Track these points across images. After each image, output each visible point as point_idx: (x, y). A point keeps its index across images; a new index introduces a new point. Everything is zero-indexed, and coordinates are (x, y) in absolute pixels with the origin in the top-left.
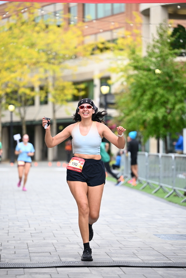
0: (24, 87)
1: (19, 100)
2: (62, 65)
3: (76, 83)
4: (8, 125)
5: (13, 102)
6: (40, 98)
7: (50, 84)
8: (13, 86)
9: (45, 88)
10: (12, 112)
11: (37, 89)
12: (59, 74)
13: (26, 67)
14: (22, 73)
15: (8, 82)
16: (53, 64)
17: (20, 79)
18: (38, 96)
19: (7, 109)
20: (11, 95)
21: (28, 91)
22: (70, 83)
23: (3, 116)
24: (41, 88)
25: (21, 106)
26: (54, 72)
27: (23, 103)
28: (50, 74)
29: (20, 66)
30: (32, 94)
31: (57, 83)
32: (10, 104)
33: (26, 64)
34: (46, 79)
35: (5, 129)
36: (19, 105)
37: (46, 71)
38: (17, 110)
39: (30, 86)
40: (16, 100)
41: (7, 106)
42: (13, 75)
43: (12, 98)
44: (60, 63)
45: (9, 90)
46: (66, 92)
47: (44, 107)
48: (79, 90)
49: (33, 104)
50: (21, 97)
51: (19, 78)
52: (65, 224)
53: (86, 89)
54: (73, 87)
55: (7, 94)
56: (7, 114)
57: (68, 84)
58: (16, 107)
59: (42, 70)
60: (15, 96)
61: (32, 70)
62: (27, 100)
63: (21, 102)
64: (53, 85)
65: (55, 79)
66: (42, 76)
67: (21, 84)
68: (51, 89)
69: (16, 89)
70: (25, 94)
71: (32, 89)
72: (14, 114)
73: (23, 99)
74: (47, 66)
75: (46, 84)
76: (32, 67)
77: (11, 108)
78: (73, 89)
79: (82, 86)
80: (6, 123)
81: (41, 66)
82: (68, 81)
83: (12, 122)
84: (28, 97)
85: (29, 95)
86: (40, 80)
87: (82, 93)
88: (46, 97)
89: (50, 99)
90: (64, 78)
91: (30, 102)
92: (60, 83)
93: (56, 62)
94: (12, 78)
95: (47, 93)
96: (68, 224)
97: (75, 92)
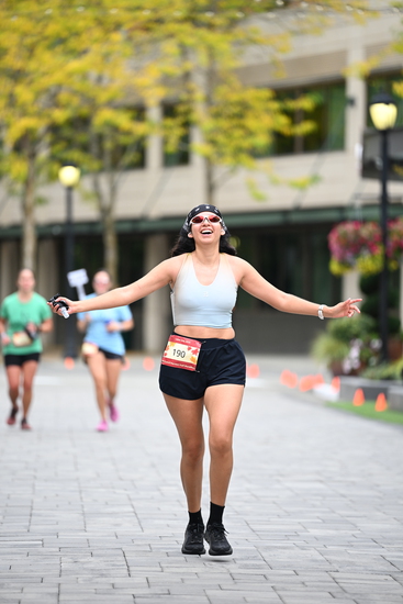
0: (112, 104)
1: (95, 149)
2: (239, 32)
3: (283, 93)
4: (57, 231)
5: (75, 155)
6: (165, 142)
7: (199, 95)
8: (76, 101)
9: (181, 109)
10: (70, 189)
11: (154, 113)
12: (229, 62)
13: (117, 37)
14: (106, 57)
15: (59, 87)
16: (210, 26)
17: (100, 79)
18: (156, 134)
19: (54, 177)
20: (67, 132)
21: (124, 120)
22: (267, 94)
23: (41, 201)
24: (169, 110)
25: (101, 170)
26: (212, 53)
27: (108, 160)
28: (200, 59)
29: (97, 33)
30: (140, 129)
31: (223, 93)
32: (65, 163)
33: (118, 27)
34: (187, 76)
35: (48, 246)
36: (95, 165)
37: (184, 51)
38: (87, 184)
39: (132, 100)
40: (85, 148)
41: (55, 167)
42: (75, 65)
43: (70, 144)
44: (233, 23)
45: (60, 116)
46: (251, 123)
47: (179, 175)
48: (294, 116)
49: (141, 163)
50: (100, 138)
51: (94, 74)
52: (246, 567)
53: (318, 114)
54: (275, 105)
55: (54, 129)
56: (55, 194)
57: (258, 96)
58: (83, 173)
59: (170, 47)
60: (82, 137)
61: (138, 48)
62: (122, 150)
63: (100, 155)
64: (209, 101)
65: (213, 77)
66: (172, 67)
67: (103, 97)
68: (200, 114)
69: (85, 111)
70: (115, 129)
71: (139, 112)
72: (76, 195)
73: (108, 145)
74: (189, 34)
75: (184, 96)
76: (140, 36)
77: (69, 175)
78: (275, 112)
79: (306, 103)
80: (52, 225)
81: (171, 36)
82: (258, 87)
83: (69, 223)
84: (123, 140)
85: (128, 133)
86: (166, 80)
87: (306, 127)
88: (186, 139)
89: (199, 147)
90: (245, 73)
91: (130, 157)
92: (229, 94)
93: (219, 21)
94: (70, 75)
95: (187, 125)
96: (259, 567)
97: (282, 122)
